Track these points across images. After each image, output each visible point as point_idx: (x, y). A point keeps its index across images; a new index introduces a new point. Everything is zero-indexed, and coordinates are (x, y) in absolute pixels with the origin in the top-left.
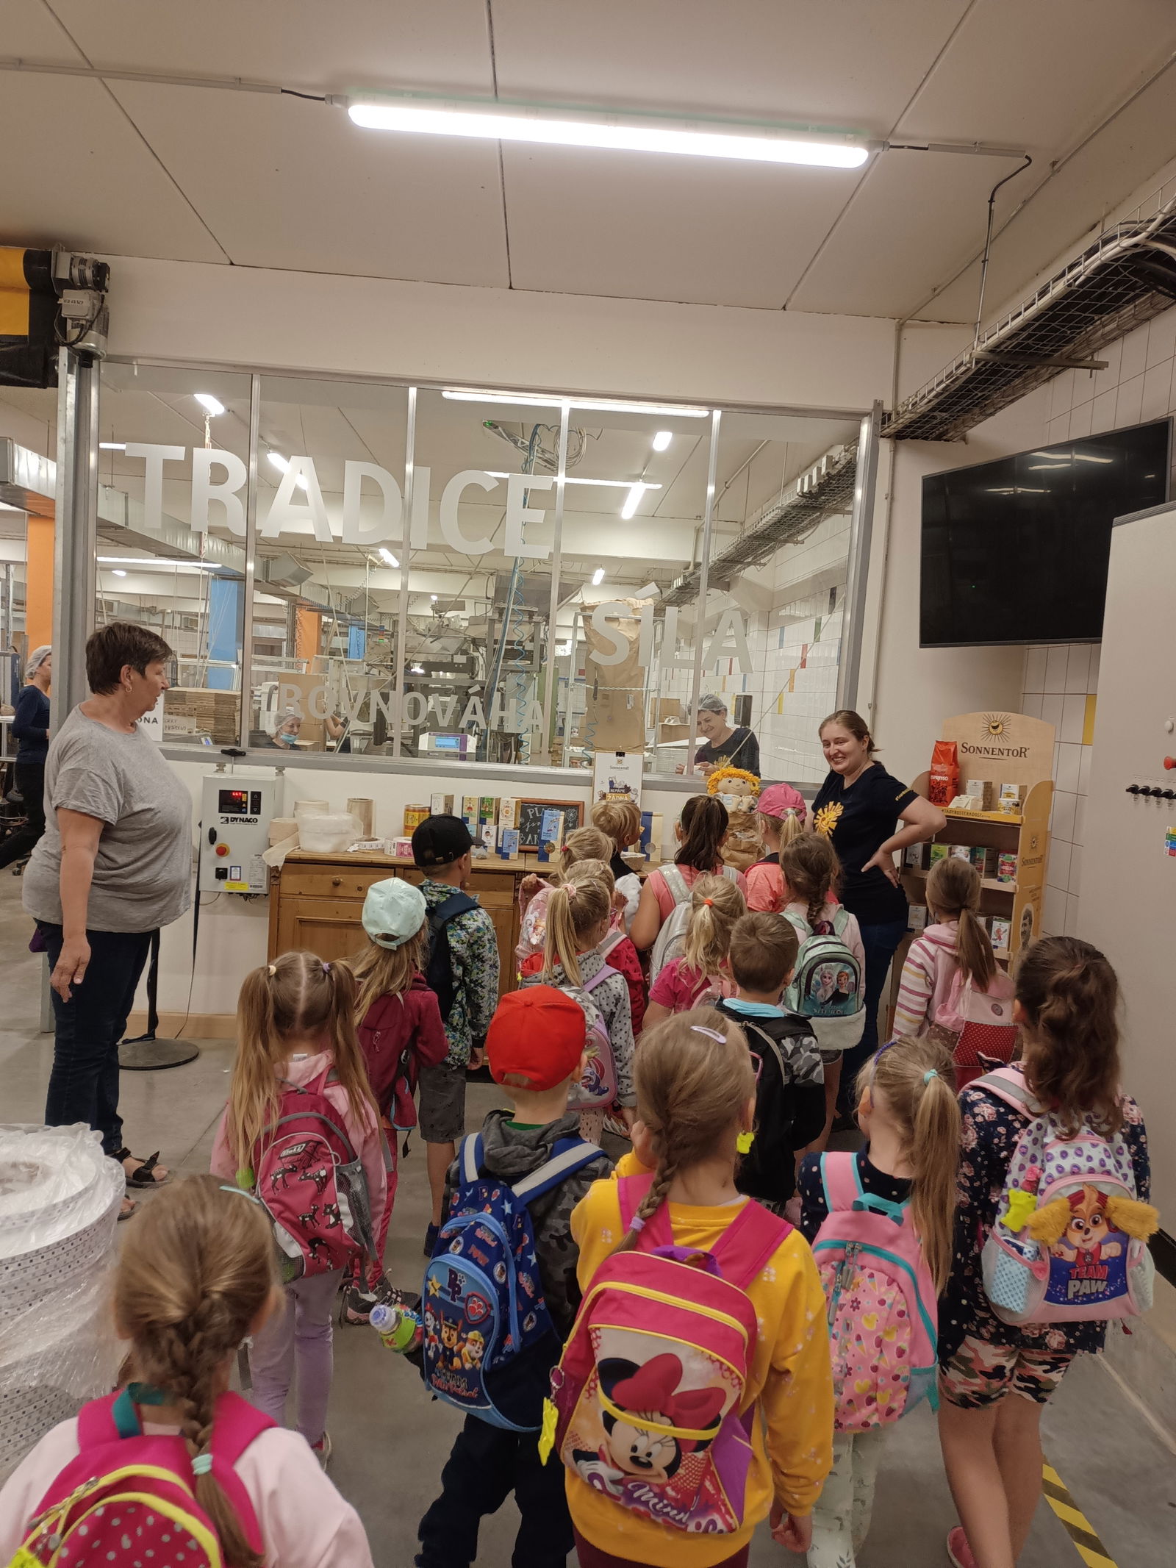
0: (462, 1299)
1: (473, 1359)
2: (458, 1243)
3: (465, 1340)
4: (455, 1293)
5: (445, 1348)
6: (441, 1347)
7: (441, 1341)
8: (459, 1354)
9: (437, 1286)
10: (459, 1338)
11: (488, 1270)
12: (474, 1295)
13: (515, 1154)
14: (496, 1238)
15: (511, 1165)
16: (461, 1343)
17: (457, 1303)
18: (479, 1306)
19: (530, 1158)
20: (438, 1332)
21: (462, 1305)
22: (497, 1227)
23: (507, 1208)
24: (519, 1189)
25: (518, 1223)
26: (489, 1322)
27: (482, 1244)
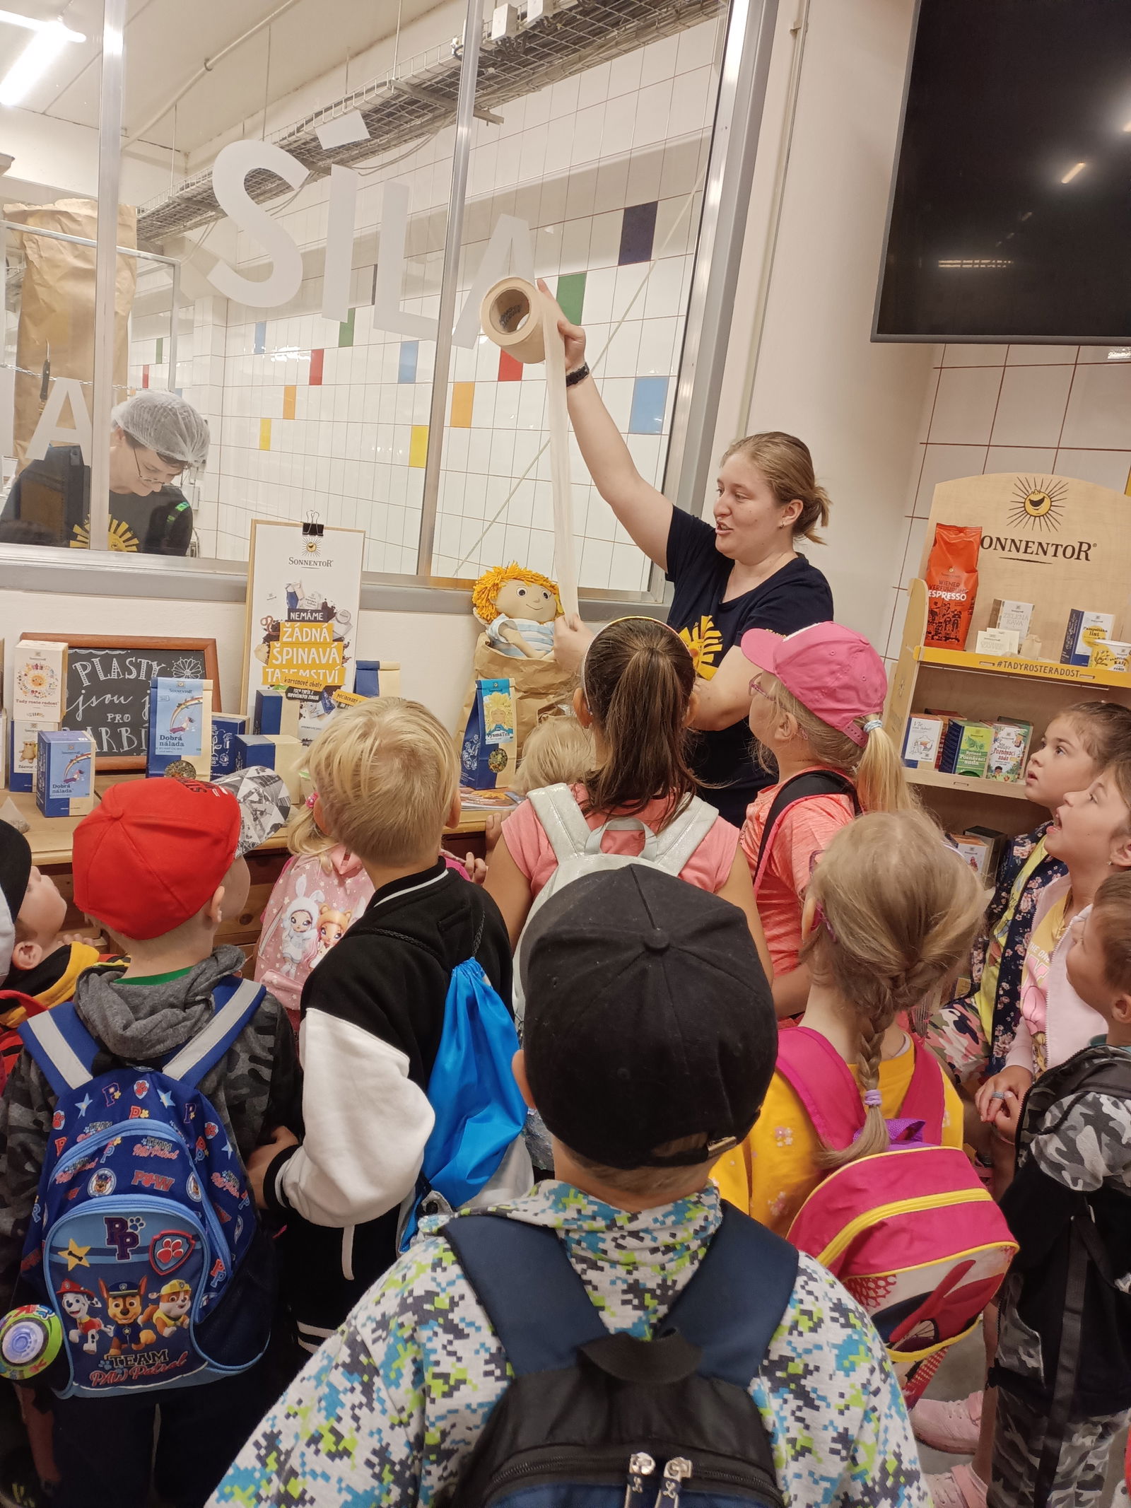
0: (142, 1250)
1: (175, 1319)
2: (104, 1179)
3: (156, 1302)
4: (124, 1246)
5: (119, 1329)
6: (110, 1330)
7: (108, 1320)
8: (149, 1324)
9: (81, 1252)
10: (145, 1302)
11: (178, 1194)
12: (163, 1236)
13: (164, 1025)
14: (176, 1146)
15: (160, 1041)
16: (151, 1307)
17: (133, 1258)
18: (177, 1246)
19: (188, 1023)
20: (102, 1313)
21: (145, 1257)
22: (167, 1130)
23: (166, 1099)
24: (176, 1069)
25: (189, 1113)
26: (195, 1259)
27: (155, 1164)
